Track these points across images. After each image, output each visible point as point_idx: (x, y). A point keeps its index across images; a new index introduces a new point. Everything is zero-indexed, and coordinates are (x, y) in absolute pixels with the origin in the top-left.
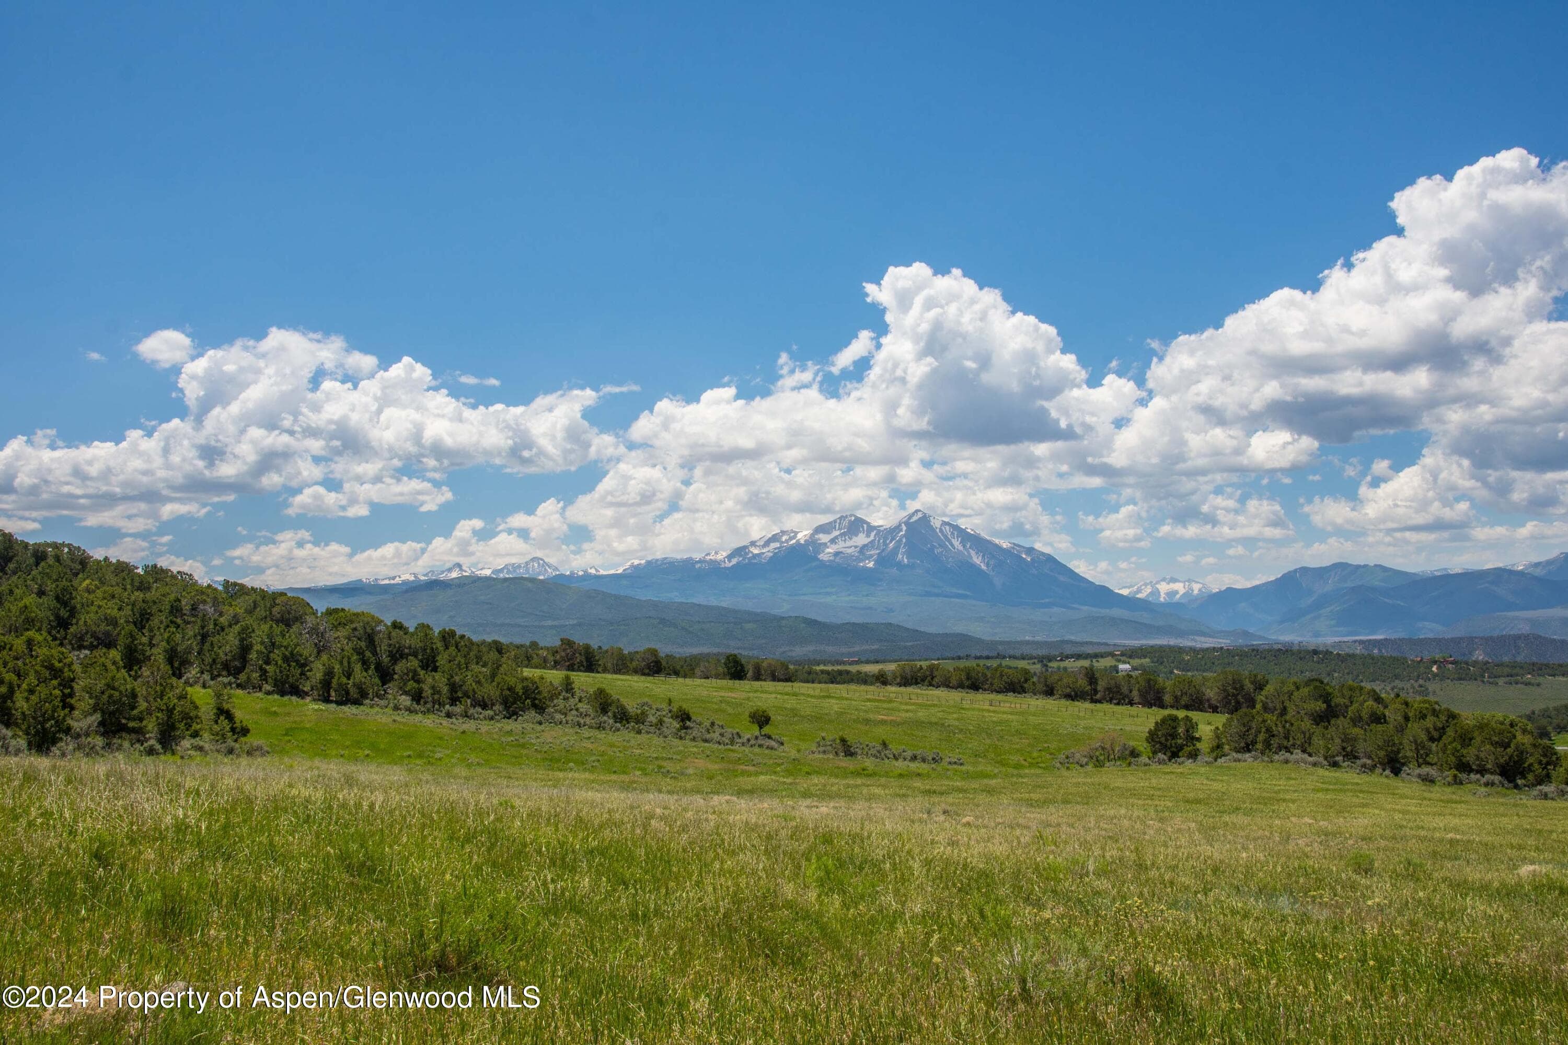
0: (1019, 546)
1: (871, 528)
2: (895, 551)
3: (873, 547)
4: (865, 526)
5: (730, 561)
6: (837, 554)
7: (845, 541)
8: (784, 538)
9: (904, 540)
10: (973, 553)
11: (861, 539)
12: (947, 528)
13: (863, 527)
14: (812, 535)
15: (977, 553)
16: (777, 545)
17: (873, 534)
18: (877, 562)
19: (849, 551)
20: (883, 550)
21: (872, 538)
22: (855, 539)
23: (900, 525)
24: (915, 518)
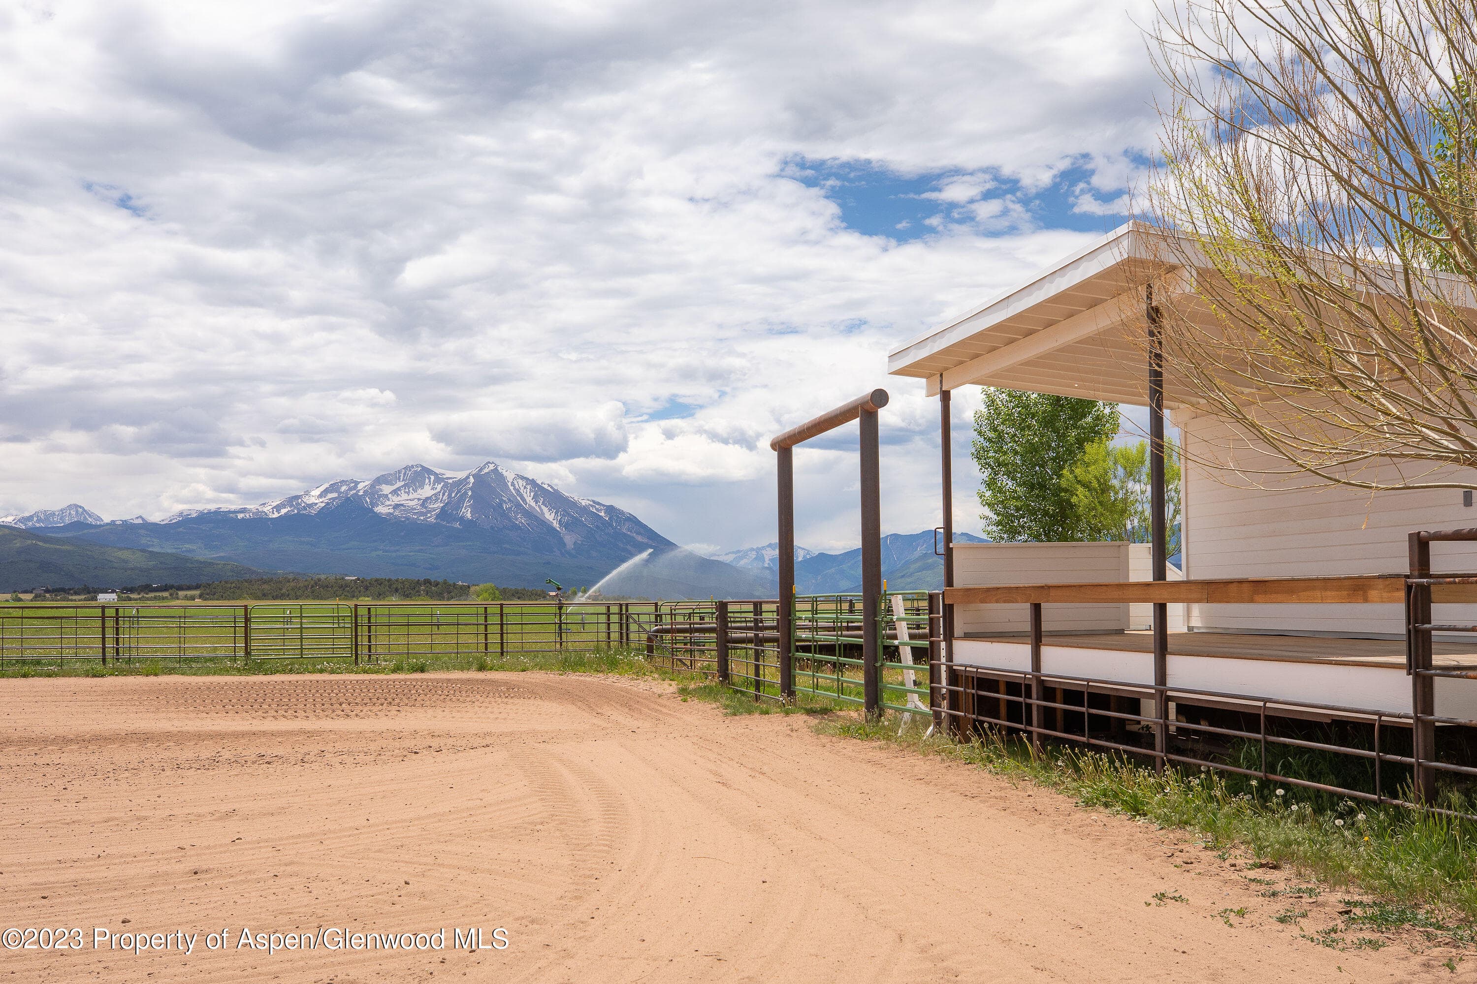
0: (599, 504)
1: (439, 479)
2: (458, 505)
3: (437, 500)
4: (432, 478)
5: (278, 511)
6: (396, 506)
7: (408, 493)
8: (344, 488)
9: (470, 493)
10: (545, 510)
11: (427, 491)
12: (520, 482)
13: (429, 478)
14: (372, 486)
15: (550, 510)
16: (335, 495)
17: (439, 487)
18: (438, 517)
19: (411, 503)
20: (447, 504)
21: (438, 490)
22: (419, 491)
23: (468, 477)
24: (486, 470)
